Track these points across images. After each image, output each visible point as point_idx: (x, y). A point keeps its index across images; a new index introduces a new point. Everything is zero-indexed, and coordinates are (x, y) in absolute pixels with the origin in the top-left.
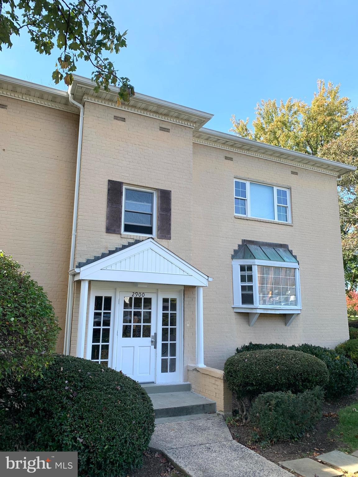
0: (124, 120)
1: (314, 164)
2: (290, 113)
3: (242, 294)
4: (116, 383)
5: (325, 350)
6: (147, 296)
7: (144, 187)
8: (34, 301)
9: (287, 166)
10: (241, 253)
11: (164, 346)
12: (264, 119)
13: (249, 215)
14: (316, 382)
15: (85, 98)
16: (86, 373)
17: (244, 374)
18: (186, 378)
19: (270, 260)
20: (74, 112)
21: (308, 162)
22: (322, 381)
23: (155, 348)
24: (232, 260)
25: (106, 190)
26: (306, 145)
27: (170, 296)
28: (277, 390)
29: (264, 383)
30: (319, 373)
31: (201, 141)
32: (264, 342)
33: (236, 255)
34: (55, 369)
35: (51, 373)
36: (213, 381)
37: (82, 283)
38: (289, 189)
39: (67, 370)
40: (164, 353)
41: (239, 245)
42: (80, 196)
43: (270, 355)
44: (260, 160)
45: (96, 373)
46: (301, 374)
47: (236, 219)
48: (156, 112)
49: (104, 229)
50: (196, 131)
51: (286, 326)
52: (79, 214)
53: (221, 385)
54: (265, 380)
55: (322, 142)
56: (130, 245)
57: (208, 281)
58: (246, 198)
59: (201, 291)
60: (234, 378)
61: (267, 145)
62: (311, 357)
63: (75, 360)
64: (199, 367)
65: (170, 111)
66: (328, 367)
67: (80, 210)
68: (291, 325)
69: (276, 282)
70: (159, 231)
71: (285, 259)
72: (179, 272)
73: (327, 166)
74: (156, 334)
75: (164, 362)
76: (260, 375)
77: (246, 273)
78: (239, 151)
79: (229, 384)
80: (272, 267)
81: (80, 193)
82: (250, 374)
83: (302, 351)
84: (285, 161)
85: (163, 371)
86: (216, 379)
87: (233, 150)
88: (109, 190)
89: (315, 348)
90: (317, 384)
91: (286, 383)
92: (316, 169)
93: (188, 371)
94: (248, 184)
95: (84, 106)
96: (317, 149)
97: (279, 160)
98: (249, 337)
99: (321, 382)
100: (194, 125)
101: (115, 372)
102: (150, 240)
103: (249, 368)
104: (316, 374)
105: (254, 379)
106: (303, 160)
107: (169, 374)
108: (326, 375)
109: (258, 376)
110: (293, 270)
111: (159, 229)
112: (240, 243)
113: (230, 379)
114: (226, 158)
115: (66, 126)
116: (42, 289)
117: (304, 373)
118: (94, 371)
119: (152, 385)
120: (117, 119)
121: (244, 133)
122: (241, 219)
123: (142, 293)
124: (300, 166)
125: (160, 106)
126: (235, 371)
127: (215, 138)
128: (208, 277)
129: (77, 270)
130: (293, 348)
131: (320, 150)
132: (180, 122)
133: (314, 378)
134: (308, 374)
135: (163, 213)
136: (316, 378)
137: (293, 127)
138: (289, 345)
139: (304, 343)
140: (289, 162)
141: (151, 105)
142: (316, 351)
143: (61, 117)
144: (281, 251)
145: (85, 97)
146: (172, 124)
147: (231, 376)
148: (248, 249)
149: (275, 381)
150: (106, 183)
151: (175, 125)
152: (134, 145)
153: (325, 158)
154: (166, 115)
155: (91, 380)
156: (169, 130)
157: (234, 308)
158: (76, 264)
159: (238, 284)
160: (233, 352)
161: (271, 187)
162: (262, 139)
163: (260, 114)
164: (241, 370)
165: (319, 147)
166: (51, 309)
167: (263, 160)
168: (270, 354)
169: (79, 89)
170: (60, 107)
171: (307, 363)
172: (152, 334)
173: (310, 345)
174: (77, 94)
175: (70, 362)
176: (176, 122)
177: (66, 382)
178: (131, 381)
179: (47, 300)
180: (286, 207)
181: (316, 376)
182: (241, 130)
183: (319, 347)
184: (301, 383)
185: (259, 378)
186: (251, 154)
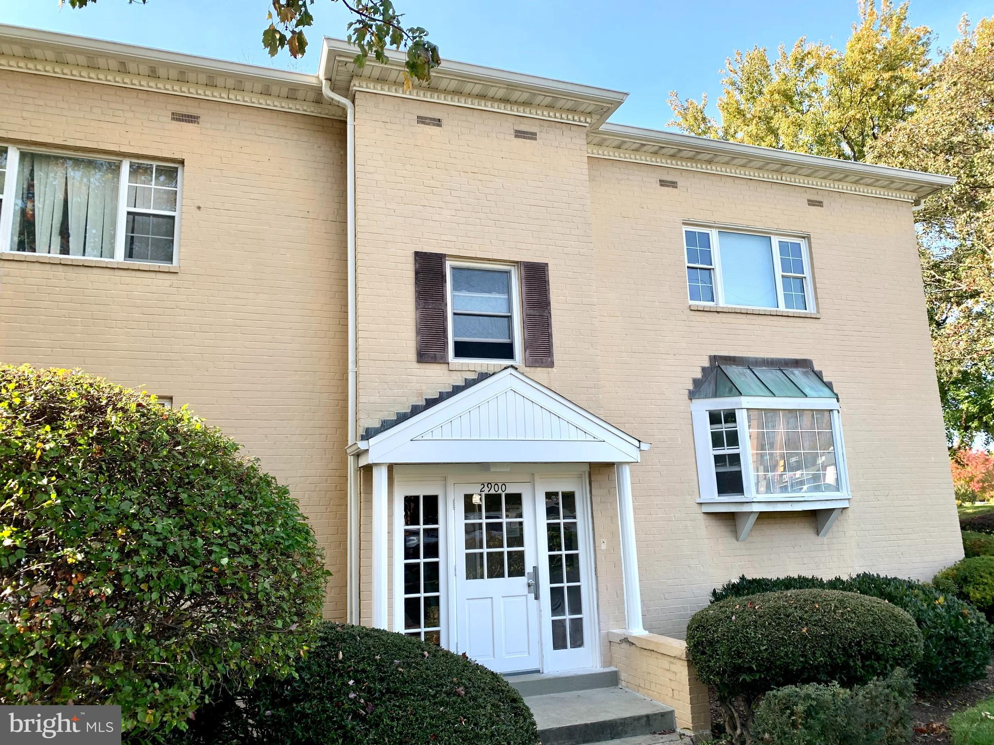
0: (438, 122)
1: (858, 181)
2: (800, 73)
3: (717, 474)
4: (455, 679)
5: (911, 585)
6: (512, 489)
7: (489, 260)
8: (270, 519)
9: (797, 188)
10: (709, 385)
11: (556, 594)
12: (742, 92)
13: (722, 301)
14: (894, 658)
15: (355, 85)
16: (392, 663)
17: (731, 649)
18: (608, 659)
19: (774, 395)
20: (334, 115)
21: (844, 176)
22: (908, 655)
23: (537, 598)
24: (689, 401)
25: (412, 274)
26: (839, 139)
27: (561, 487)
28: (806, 681)
29: (775, 666)
30: (901, 639)
31: (606, 153)
32: (773, 574)
33: (697, 390)
34: (326, 656)
35: (320, 666)
36: (665, 663)
37: (375, 471)
38: (806, 239)
39: (352, 657)
40: (557, 607)
41: (704, 369)
42: (360, 291)
43: (786, 604)
44: (737, 181)
45: (413, 660)
46: (858, 644)
47: (693, 313)
48: (505, 101)
49: (412, 355)
50: (594, 131)
51: (818, 535)
52: (360, 327)
53: (682, 672)
54: (778, 659)
55: (876, 131)
56: (469, 384)
57: (640, 450)
58: (711, 265)
59: (627, 471)
60: (710, 656)
61: (750, 147)
62: (878, 603)
63: (367, 635)
64: (634, 635)
65: (535, 94)
66: (919, 622)
67: (360, 319)
68: (829, 535)
69: (792, 443)
70: (528, 351)
71: (807, 391)
72: (574, 434)
73: (888, 182)
74: (535, 569)
75: (558, 628)
76: (766, 650)
77: (724, 428)
78: (689, 166)
79: (699, 671)
80: (779, 410)
81: (359, 285)
82: (744, 649)
83: (859, 589)
84: (793, 180)
85: (556, 647)
86: (672, 660)
87: (677, 165)
88: (417, 273)
89: (888, 581)
90: (897, 662)
91: (826, 663)
92: (862, 190)
93: (608, 643)
94: (714, 235)
95: (353, 102)
96: (863, 146)
97: (779, 178)
98: (739, 563)
99: (905, 659)
100: (588, 120)
101: (452, 655)
102: (510, 370)
103: (741, 635)
104: (893, 641)
105: (752, 659)
106: (832, 173)
107: (569, 652)
108: (916, 642)
109: (760, 651)
110: (827, 414)
111: (527, 346)
112: (707, 364)
113: (700, 659)
114: (663, 183)
115: (319, 147)
116: (286, 492)
117: (867, 639)
118: (407, 657)
119: (536, 677)
120: (423, 123)
121: (699, 128)
122: (704, 311)
123: (500, 485)
124: (826, 186)
125: (512, 87)
126: (711, 643)
127: (634, 143)
128: (639, 441)
129: (362, 445)
130: (837, 583)
131: (870, 148)
132: (558, 116)
133: (888, 650)
134: (875, 643)
135: (532, 312)
136: (894, 650)
137: (807, 102)
138: (827, 576)
139: (861, 572)
140: (801, 181)
141: (492, 86)
142: (890, 589)
143: (309, 130)
144: (797, 374)
145: (355, 82)
146: (542, 122)
147: (703, 653)
148: (724, 377)
149: (801, 659)
150: (411, 259)
151: (546, 124)
152: (462, 174)
153: (882, 163)
154: (526, 104)
155: (402, 676)
156: (535, 134)
157: (701, 503)
158: (361, 432)
159: (707, 453)
160: (705, 600)
161: (765, 237)
162: (740, 135)
163: (733, 84)
164: (724, 639)
165: (869, 142)
166: (307, 533)
167: (744, 182)
168: (786, 601)
169: (340, 68)
170: (305, 108)
171: (871, 619)
172: (529, 569)
173: (875, 575)
174: (338, 78)
175: (356, 640)
176: (549, 116)
177: (351, 682)
178: (486, 673)
179: (299, 515)
180: (802, 279)
181: (894, 644)
182: (691, 120)
183: (895, 578)
184: (859, 663)
185: (765, 655)
186: (717, 171)
